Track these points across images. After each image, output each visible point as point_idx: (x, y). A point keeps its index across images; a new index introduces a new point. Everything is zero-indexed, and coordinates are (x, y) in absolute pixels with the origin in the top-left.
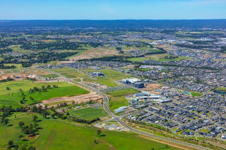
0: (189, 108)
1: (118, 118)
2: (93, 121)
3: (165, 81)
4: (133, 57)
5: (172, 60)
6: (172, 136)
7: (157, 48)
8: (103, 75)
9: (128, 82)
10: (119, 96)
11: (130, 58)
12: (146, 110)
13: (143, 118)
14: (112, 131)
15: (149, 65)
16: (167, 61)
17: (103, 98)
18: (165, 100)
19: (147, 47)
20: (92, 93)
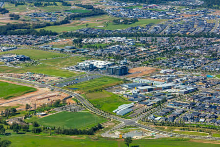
2: (95, 130)
3: (156, 61)
4: (48, 25)
5: (134, 25)
7: (76, 5)
8: (28, 59)
9: (92, 68)
10: (96, 90)
11: (45, 27)
12: (168, 105)
13: (175, 117)
14: (141, 139)
15: (95, 36)
16: (126, 28)
17: (72, 97)
18: (188, 89)
19: (56, 4)
20: (41, 90)
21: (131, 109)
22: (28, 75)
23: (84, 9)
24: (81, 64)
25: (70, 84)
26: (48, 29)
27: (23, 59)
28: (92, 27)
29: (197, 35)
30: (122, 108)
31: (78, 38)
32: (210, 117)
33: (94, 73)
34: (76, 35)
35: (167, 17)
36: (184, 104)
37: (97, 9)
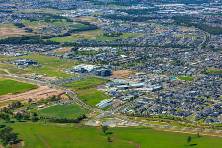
0: (192, 95)
1: (111, 114)
2: (80, 119)
3: (133, 65)
4: (54, 36)
5: (119, 38)
6: (195, 125)
7: (77, 21)
8: (35, 63)
9: (83, 70)
10: (85, 88)
11: (51, 38)
12: (139, 100)
13: (143, 110)
14: (116, 127)
15: (88, 46)
16: (112, 40)
17: (65, 93)
18: (156, 88)
19: (61, 21)
20: (43, 87)
21: (110, 103)
22: (34, 75)
23: (82, 25)
24: (75, 67)
25: (65, 83)
26: (53, 40)
27: (31, 63)
28: (87, 38)
29: (166, 46)
30: (103, 103)
31: (75, 47)
32: (170, 111)
33: (84, 75)
34: (74, 44)
35: (145, 31)
36: (151, 100)
37: (92, 25)
